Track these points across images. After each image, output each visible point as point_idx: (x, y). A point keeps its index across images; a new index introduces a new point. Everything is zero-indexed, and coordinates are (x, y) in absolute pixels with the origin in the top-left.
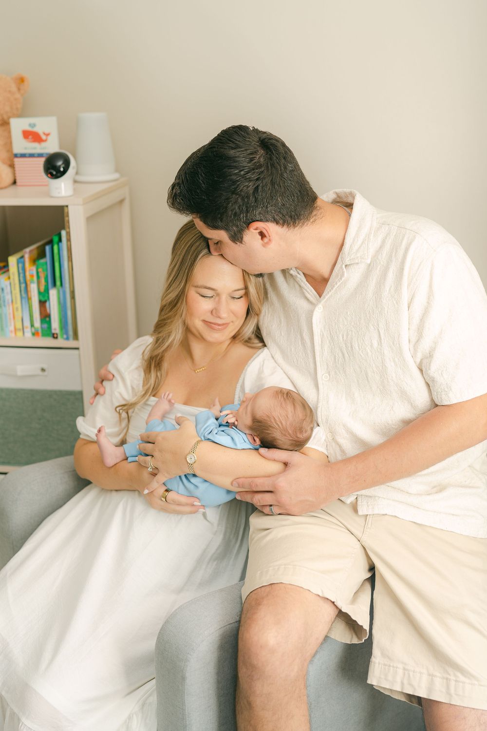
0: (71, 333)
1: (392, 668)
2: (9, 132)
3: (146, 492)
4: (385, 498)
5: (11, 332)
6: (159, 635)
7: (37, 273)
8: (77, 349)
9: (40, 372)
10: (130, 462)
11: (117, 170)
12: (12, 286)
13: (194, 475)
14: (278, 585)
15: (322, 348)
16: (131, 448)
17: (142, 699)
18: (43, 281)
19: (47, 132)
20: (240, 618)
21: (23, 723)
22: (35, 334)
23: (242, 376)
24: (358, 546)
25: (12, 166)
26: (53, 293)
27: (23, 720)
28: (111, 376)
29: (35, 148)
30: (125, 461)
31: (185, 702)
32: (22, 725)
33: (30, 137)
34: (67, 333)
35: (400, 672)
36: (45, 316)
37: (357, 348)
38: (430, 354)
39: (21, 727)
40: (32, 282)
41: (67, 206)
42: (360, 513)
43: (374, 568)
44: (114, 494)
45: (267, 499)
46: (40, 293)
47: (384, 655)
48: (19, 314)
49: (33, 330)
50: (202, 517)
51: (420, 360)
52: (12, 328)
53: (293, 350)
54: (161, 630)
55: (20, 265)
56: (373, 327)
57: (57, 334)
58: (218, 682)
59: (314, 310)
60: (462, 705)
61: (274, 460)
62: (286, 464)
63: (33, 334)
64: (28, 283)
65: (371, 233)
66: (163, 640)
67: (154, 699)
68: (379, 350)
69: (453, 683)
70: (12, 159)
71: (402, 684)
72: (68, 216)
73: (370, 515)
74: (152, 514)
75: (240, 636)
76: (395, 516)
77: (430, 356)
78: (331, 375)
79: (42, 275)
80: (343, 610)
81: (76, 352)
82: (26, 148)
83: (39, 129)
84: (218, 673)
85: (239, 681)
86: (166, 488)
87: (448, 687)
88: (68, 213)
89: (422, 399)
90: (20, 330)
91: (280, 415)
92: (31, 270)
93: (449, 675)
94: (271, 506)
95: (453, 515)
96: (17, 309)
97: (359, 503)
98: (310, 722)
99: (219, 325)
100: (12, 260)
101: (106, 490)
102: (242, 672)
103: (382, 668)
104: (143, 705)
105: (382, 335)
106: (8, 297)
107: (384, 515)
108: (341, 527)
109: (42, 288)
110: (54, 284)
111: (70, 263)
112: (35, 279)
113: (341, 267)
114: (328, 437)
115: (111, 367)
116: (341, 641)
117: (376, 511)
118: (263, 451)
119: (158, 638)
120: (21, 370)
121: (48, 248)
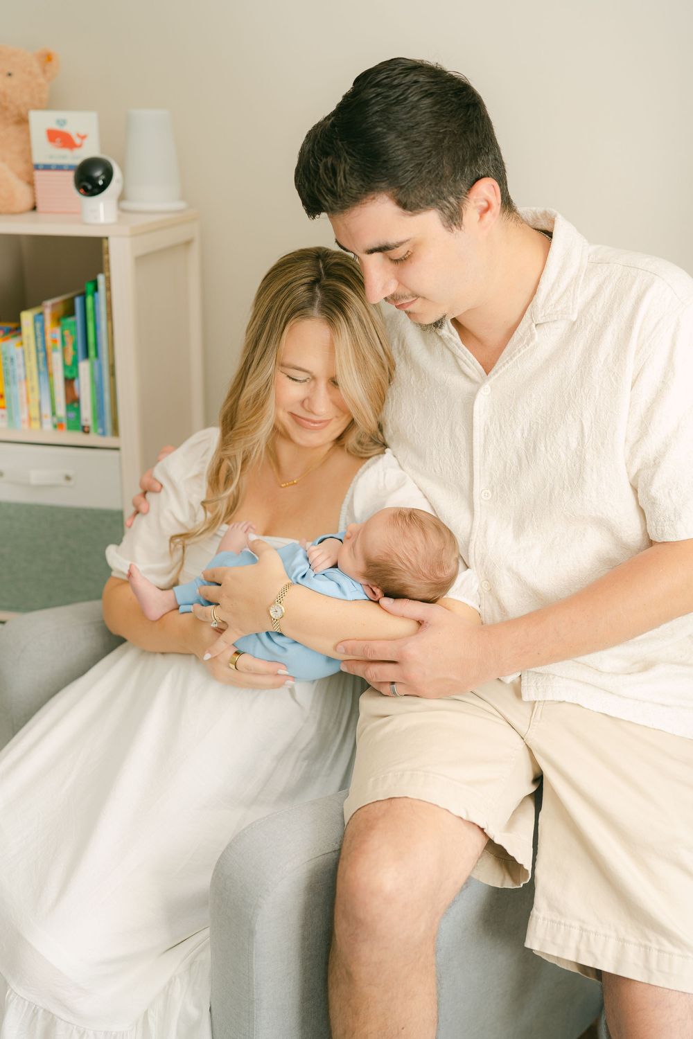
0: (108, 425)
1: (563, 927)
2: (28, 134)
3: (207, 656)
4: (563, 678)
5: (24, 422)
6: (217, 866)
7: (63, 336)
8: (117, 449)
9: (63, 481)
10: (183, 613)
11: (183, 197)
12: (26, 354)
13: (280, 634)
14: (401, 799)
15: (484, 450)
16: (184, 593)
17: (190, 956)
18: (70, 349)
19: (82, 133)
20: (341, 846)
21: (12, 990)
22: (58, 426)
23: (350, 492)
24: (521, 746)
25: (31, 183)
26: (84, 368)
27: (13, 985)
28: (157, 486)
29: (64, 157)
30: (175, 611)
31: (252, 967)
32: (10, 994)
33: (58, 140)
34: (102, 425)
35: (575, 932)
36: (73, 401)
37: (543, 449)
38: (654, 461)
39: (9, 995)
40: (55, 350)
41: (107, 238)
42: (525, 698)
43: (542, 776)
44: (159, 658)
45: (389, 672)
46: (65, 366)
47: (551, 907)
48: (35, 396)
49: (55, 420)
50: (288, 696)
51: (635, 471)
52: (25, 416)
53: (434, 453)
54: (220, 858)
55: (38, 325)
56: (573, 417)
57: (88, 427)
58: (304, 938)
59: (478, 390)
60: (667, 986)
61: (403, 616)
62: (420, 623)
63: (55, 426)
64: (49, 351)
65: (580, 276)
66: (222, 874)
67: (206, 956)
68: (578, 453)
69: (654, 954)
70: (31, 171)
71: (578, 950)
72: (108, 253)
73: (539, 701)
74: (215, 688)
75: (340, 873)
76: (578, 705)
77: (656, 463)
78: (495, 493)
79: (68, 340)
80: (497, 841)
81: (115, 453)
82: (51, 157)
83: (72, 128)
84: (304, 926)
85: (335, 940)
86: (236, 650)
87: (647, 959)
88: (108, 248)
89: (631, 531)
90: (35, 419)
91: (406, 548)
92: (53, 332)
93: (650, 941)
94: (393, 683)
95: (663, 705)
96: (33, 389)
97: (524, 683)
98: (438, 1003)
99: (314, 422)
100: (27, 317)
101: (147, 653)
102: (341, 928)
103: (547, 926)
104: (191, 964)
105: (586, 430)
106: (20, 372)
107: (560, 702)
108: (496, 716)
109: (69, 360)
110: (86, 355)
111: (110, 324)
112: (59, 345)
113: (530, 327)
114: (483, 586)
115: (157, 473)
116: (487, 883)
117: (549, 698)
118: (386, 602)
119: (215, 870)
120: (36, 477)
121: (78, 301)
